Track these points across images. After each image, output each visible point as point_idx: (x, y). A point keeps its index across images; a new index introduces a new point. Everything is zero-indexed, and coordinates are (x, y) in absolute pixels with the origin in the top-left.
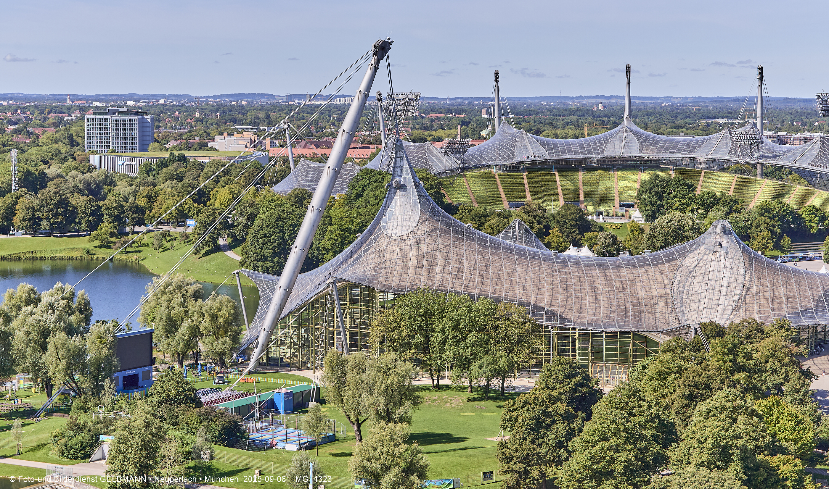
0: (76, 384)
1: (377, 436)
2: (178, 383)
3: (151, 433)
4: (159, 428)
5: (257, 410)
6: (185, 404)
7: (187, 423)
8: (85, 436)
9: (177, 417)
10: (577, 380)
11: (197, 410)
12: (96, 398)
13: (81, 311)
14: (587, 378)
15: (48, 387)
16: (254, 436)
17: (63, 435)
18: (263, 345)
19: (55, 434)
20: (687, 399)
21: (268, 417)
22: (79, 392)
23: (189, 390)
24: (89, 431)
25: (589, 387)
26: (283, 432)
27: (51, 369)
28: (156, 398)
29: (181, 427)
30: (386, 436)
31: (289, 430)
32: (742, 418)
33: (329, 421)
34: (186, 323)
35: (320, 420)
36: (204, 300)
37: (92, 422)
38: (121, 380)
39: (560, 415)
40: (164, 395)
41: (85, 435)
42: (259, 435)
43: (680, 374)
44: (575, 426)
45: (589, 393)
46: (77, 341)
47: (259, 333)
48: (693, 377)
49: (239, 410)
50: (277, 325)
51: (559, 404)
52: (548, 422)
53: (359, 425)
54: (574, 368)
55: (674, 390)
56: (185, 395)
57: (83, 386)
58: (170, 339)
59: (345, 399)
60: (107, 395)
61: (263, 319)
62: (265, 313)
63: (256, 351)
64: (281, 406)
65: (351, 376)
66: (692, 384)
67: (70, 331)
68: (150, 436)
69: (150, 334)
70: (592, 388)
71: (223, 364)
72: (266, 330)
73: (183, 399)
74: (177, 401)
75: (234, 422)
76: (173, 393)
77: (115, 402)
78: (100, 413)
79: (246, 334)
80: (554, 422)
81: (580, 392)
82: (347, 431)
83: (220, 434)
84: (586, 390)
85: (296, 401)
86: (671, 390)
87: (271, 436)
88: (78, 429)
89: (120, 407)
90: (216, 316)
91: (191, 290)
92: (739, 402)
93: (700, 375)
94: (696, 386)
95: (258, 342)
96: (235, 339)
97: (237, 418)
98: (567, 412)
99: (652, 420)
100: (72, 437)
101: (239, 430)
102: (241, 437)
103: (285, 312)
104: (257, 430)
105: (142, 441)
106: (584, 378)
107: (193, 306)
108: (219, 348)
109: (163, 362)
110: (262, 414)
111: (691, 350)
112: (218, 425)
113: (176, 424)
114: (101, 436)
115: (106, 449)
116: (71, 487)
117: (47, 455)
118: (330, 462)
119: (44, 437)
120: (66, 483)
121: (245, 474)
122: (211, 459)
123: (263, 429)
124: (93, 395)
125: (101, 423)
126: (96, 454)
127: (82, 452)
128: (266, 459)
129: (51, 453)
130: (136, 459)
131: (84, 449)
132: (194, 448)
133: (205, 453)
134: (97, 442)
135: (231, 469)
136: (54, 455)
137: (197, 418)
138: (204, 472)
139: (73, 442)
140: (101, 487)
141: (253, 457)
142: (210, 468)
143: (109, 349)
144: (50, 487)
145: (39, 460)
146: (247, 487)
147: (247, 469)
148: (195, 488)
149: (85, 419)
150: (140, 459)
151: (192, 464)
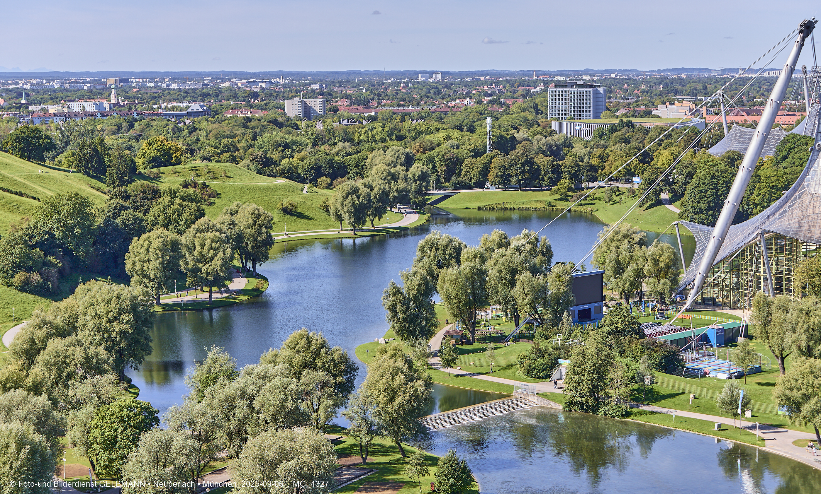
0: (539, 317)
1: (799, 368)
2: (625, 317)
3: (601, 360)
4: (608, 355)
5: (693, 343)
6: (631, 335)
7: (632, 352)
8: (546, 359)
9: (624, 346)
11: (641, 340)
12: (556, 328)
13: (543, 254)
15: (516, 317)
16: (690, 365)
17: (528, 357)
18: (698, 287)
19: (521, 356)
21: (702, 349)
22: (542, 323)
23: (634, 324)
24: (549, 355)
26: (716, 363)
27: (519, 302)
28: (605, 330)
29: (627, 355)
30: (806, 369)
31: (720, 361)
33: (756, 354)
34: (632, 266)
35: (748, 353)
36: (647, 247)
37: (552, 347)
38: (576, 313)
40: (613, 327)
42: (694, 364)
46: (540, 279)
47: (695, 276)
49: (678, 342)
50: (711, 269)
53: (783, 359)
56: (631, 328)
57: (545, 317)
58: (618, 280)
59: (770, 335)
60: (565, 326)
61: (699, 264)
62: (701, 259)
63: (693, 292)
64: (713, 339)
65: (776, 316)
67: (534, 271)
68: (601, 362)
69: (601, 275)
71: (663, 303)
72: (702, 273)
73: (629, 331)
74: (625, 333)
75: (672, 352)
76: (620, 326)
77: (571, 331)
78: (559, 341)
79: (684, 277)
82: (772, 364)
83: (660, 362)
85: (727, 336)
87: (705, 366)
88: (540, 353)
89: (575, 336)
90: (658, 261)
91: (637, 238)
95: (694, 284)
96: (674, 281)
97: (675, 349)
100: (536, 360)
101: (677, 360)
102: (679, 365)
103: (718, 258)
104: (692, 360)
105: (594, 365)
107: (638, 252)
108: (660, 287)
109: (612, 299)
110: (697, 346)
112: (659, 354)
113: (623, 352)
114: (559, 360)
115: (564, 371)
116: (535, 402)
117: (515, 373)
118: (756, 390)
119: (513, 359)
120: (530, 398)
121: (682, 397)
122: (653, 383)
123: (698, 359)
124: (553, 325)
125: (560, 349)
126: (555, 376)
127: (544, 373)
128: (700, 385)
129: (518, 372)
130: (588, 380)
131: (545, 370)
132: (638, 373)
133: (647, 378)
134: (556, 364)
135: (669, 393)
136: (520, 373)
137: (641, 347)
138: (646, 394)
139: (536, 363)
140: (559, 402)
141: (689, 383)
142: (651, 391)
143: (566, 286)
144: (518, 401)
145: (509, 378)
146: (683, 408)
147: (683, 393)
148: (638, 407)
149: (546, 345)
150: (592, 381)
151: (636, 386)
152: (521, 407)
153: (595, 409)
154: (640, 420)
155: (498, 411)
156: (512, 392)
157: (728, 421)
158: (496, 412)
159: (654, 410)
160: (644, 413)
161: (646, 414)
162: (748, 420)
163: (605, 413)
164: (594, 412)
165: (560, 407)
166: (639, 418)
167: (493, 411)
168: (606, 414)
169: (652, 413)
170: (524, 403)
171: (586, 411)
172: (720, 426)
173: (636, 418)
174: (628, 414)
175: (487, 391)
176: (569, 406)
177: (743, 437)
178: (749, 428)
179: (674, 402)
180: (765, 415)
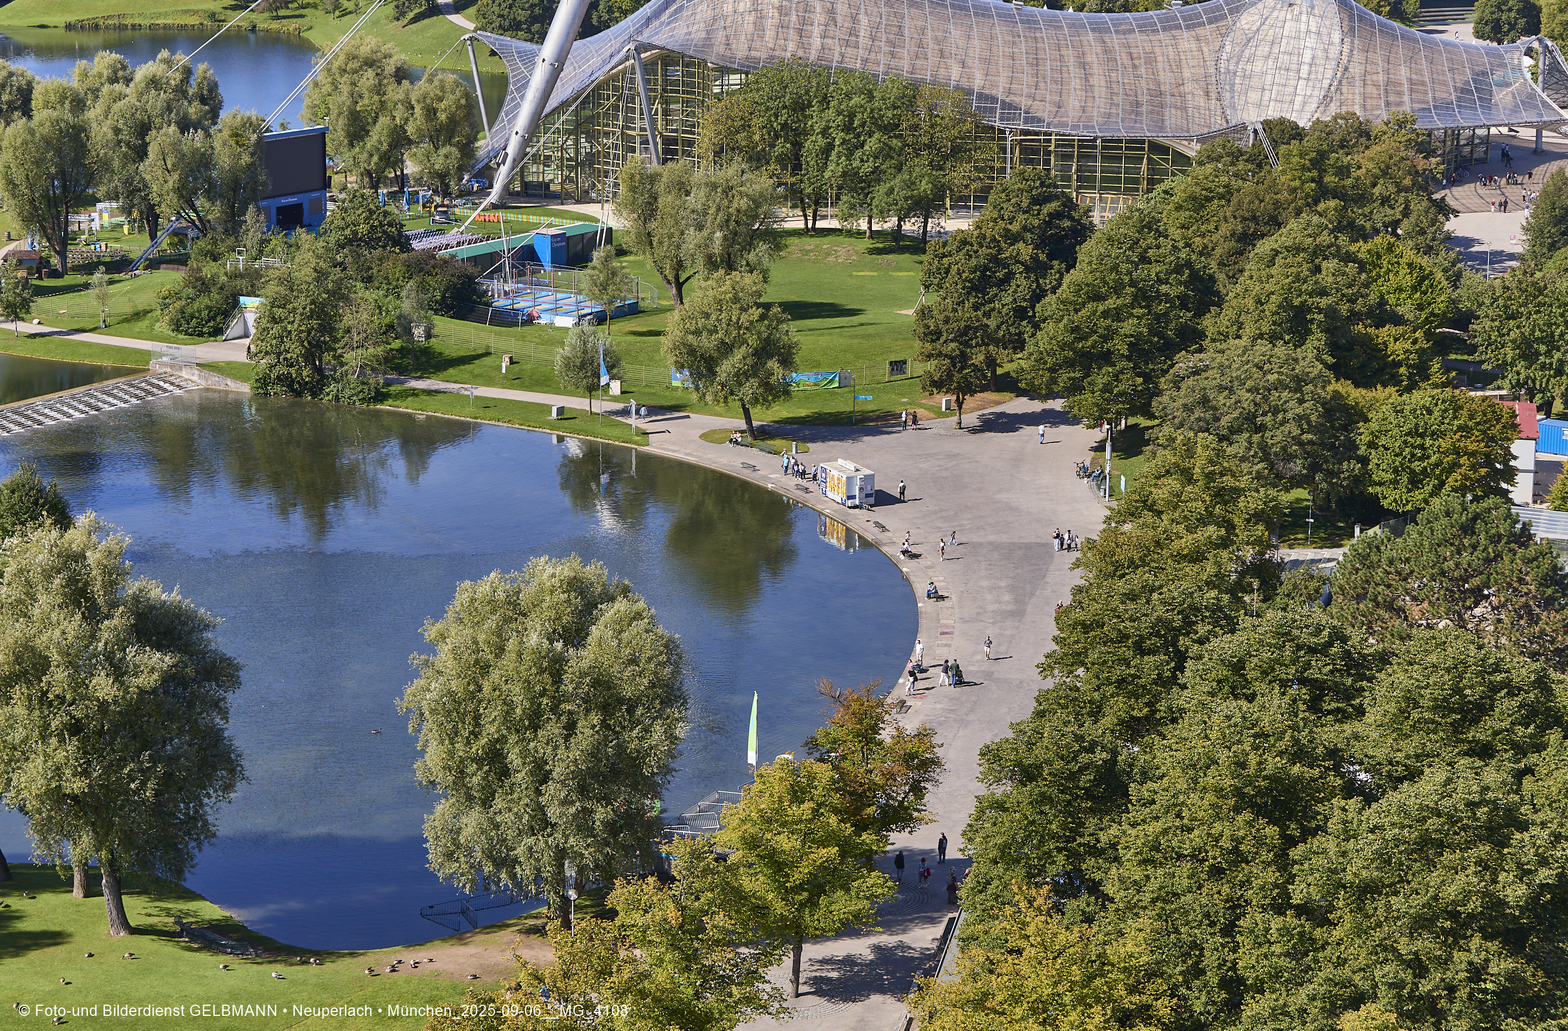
0: (198, 215)
1: (711, 293)
2: (371, 212)
3: (328, 292)
4: (339, 283)
5: (506, 262)
6: (384, 247)
7: (387, 278)
8: (215, 298)
9: (370, 268)
10: (1053, 206)
11: (404, 257)
12: (232, 238)
13: (203, 101)
14: (1069, 204)
15: (150, 219)
16: (500, 302)
17: (176, 295)
18: (514, 160)
19: (164, 293)
20: (1239, 240)
21: (524, 275)
22: (204, 227)
23: (390, 225)
24: (221, 288)
25: (1072, 219)
26: (552, 298)
27: (155, 188)
28: (333, 238)
29: (377, 284)
30: (725, 293)
31: (559, 296)
32: (1330, 265)
33: (629, 276)
34: (383, 121)
35: (614, 274)
36: (412, 83)
37: (226, 274)
38: (274, 211)
39: (1022, 264)
40: (347, 232)
41: (215, 296)
42: (510, 302)
43: (1229, 201)
44: (1047, 283)
45: (1071, 229)
46: (196, 139)
47: (508, 140)
48: (1250, 203)
49: (474, 260)
50: (538, 126)
51: (1021, 245)
52: (1000, 275)
53: (679, 286)
54: (1048, 187)
55: (1216, 228)
56: (384, 232)
57: (209, 217)
58: (357, 150)
59: (655, 241)
60: (250, 234)
61: (515, 117)
62: (518, 106)
63: (504, 170)
64: (545, 254)
65: (666, 201)
66: (1247, 215)
67: (185, 125)
68: (325, 296)
69: (321, 136)
70: (1078, 222)
71: (446, 194)
72: (520, 133)
73: (379, 239)
74: (371, 242)
75: (467, 277)
76: (363, 229)
77: (264, 242)
78: (241, 261)
79: (484, 144)
80: (1010, 276)
81: (1058, 227)
82: (659, 298)
83: (443, 297)
84: (1067, 224)
85: (572, 248)
86: (1211, 227)
87: (530, 304)
88: (203, 286)
89: (273, 251)
90: (435, 111)
91: (390, 65)
92: (1325, 238)
93: (1262, 201)
94: (1254, 218)
95: (506, 154)
96: (467, 150)
97: (471, 270)
98: (1034, 258)
99: (1178, 270)
100: (193, 300)
101: (475, 291)
102: (479, 303)
103: (553, 103)
104: (506, 293)
105: (313, 302)
106: (1064, 205)
107: (395, 92)
108: (439, 163)
109: (344, 188)
110: (514, 266)
111: (1247, 161)
112: (437, 285)
113: (368, 280)
114: (242, 299)
115: (251, 318)
116: (194, 380)
117: (151, 327)
118: (630, 344)
119: (146, 299)
120: (185, 374)
121: (487, 360)
122: (429, 336)
123: (517, 292)
124: (226, 231)
125: (241, 276)
126: (235, 328)
127: (211, 324)
128: (523, 338)
129: (158, 324)
130: (302, 331)
131: (214, 318)
132: (399, 317)
133: (417, 326)
134: (234, 307)
135: (462, 354)
136: (163, 327)
137: (404, 269)
138: (416, 358)
139: (196, 305)
140: (244, 379)
141: (500, 334)
142: (426, 351)
143: (252, 155)
144: (159, 379)
145: (139, 336)
146: (490, 382)
147: (487, 354)
148: (402, 383)
149: (215, 270)
150: (309, 332)
151: (397, 344)
152: (165, 390)
153: (316, 388)
154: (405, 407)
155: (121, 399)
156: (148, 363)
157: (577, 403)
158: (115, 402)
159: (433, 388)
160: (414, 393)
161: (417, 395)
162: (615, 399)
163: (337, 396)
164: (314, 395)
165: (245, 389)
166: (404, 404)
167: (110, 399)
168: (337, 398)
169: (429, 393)
170: (172, 384)
171: (299, 394)
172: (561, 410)
173: (398, 403)
174: (380, 397)
175: (97, 362)
176: (266, 384)
177: (607, 430)
178: (617, 413)
179: (471, 372)
180: (647, 390)
